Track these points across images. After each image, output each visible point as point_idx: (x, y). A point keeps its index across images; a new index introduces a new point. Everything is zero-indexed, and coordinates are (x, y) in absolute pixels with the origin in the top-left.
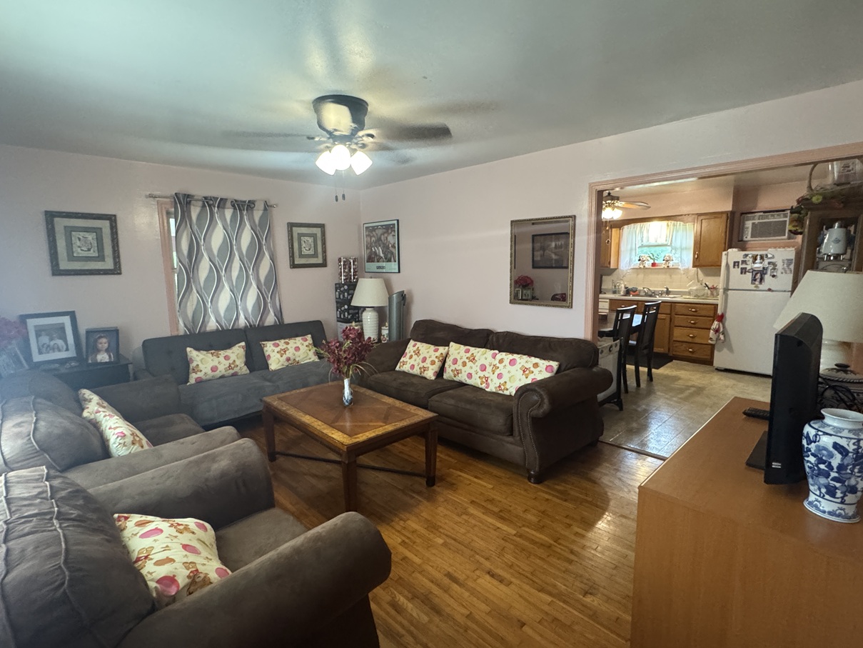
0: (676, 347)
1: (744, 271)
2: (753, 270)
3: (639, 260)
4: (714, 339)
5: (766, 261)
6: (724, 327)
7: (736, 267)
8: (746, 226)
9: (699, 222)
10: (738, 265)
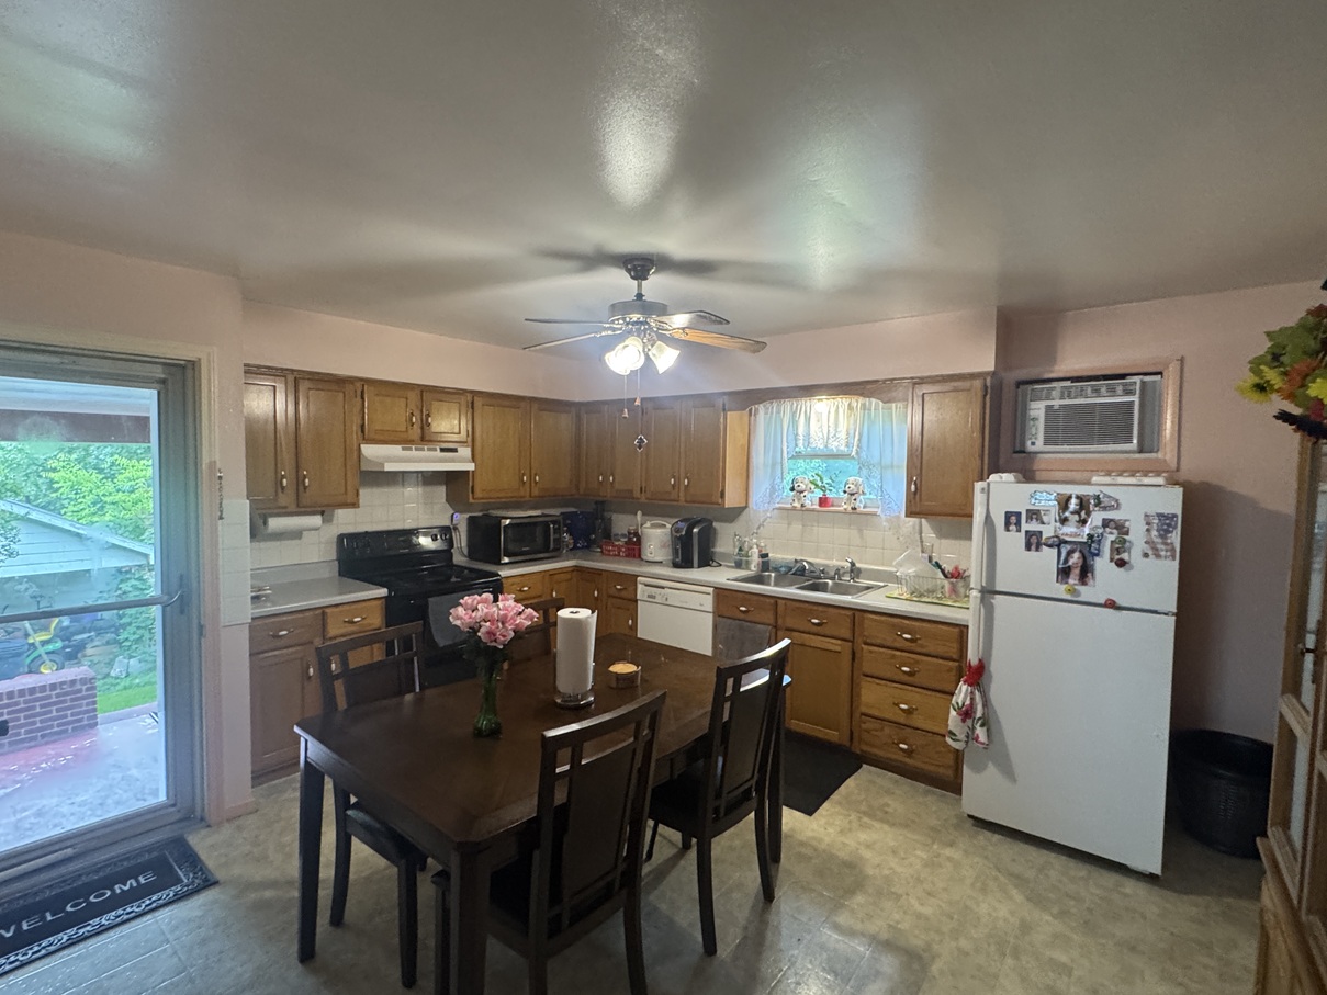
0: (868, 731)
1: (1033, 542)
2: (1059, 543)
3: (792, 489)
4: (962, 737)
5: (1097, 518)
6: (986, 703)
7: (1013, 527)
8: (1032, 413)
9: (918, 401)
10: (1018, 524)
